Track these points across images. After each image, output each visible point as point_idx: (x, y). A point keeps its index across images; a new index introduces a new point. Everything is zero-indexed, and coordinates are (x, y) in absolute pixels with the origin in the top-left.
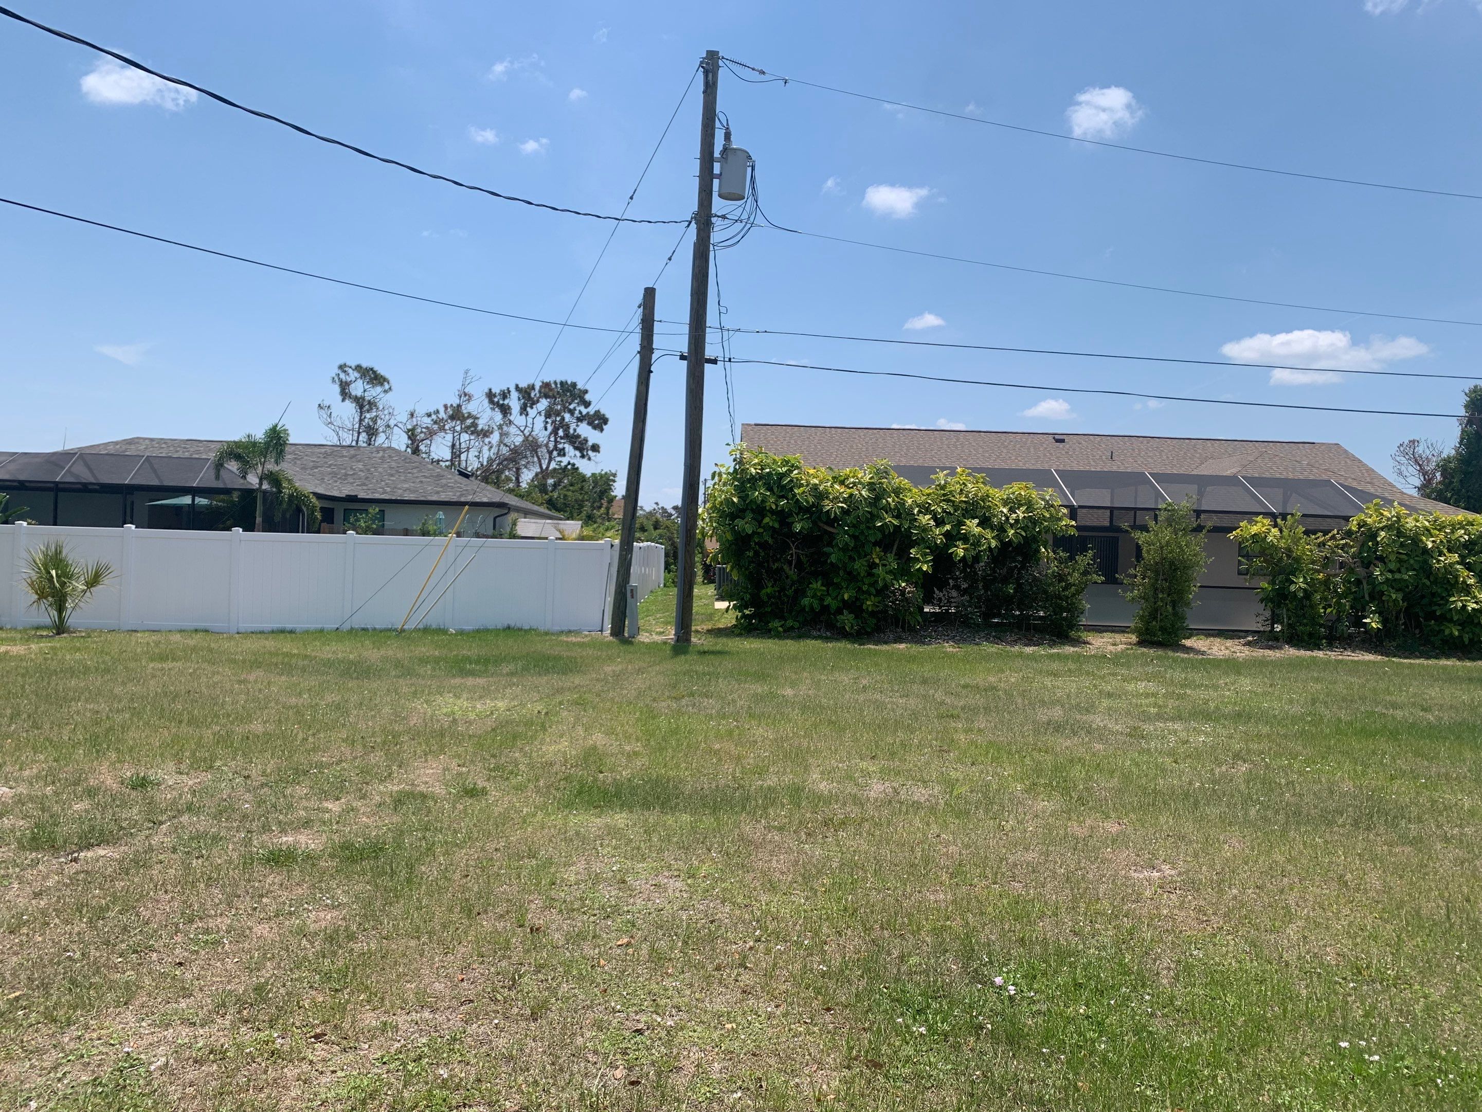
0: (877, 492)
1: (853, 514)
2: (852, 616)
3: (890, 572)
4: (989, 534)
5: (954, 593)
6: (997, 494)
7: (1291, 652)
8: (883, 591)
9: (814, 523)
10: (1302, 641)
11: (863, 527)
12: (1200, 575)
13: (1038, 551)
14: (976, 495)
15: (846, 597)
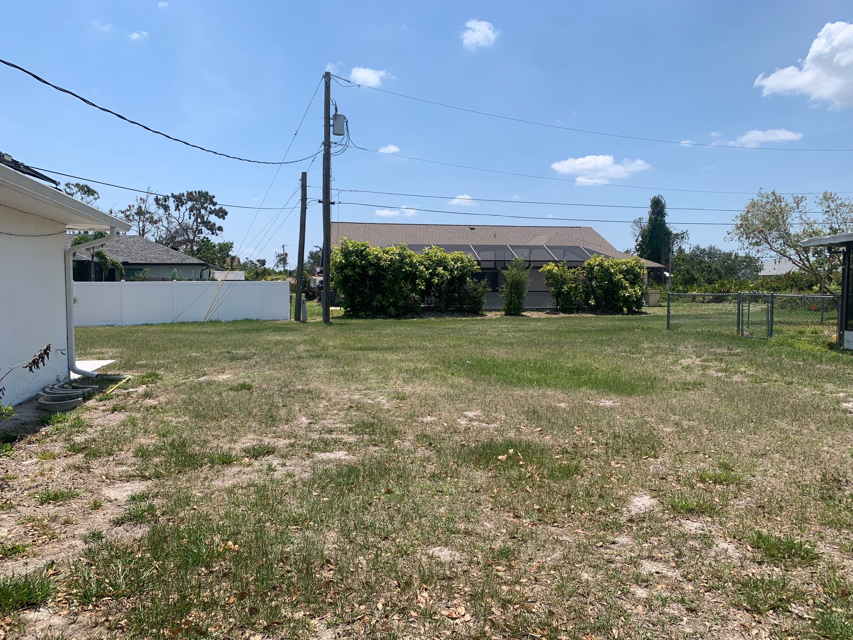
0: (403, 257)
1: (393, 266)
2: (393, 309)
3: (408, 290)
4: (447, 273)
5: (433, 298)
6: (449, 256)
7: (562, 315)
8: (406, 298)
9: (376, 270)
10: (567, 311)
11: (397, 271)
12: (528, 287)
13: (466, 279)
14: (441, 257)
15: (391, 301)
